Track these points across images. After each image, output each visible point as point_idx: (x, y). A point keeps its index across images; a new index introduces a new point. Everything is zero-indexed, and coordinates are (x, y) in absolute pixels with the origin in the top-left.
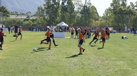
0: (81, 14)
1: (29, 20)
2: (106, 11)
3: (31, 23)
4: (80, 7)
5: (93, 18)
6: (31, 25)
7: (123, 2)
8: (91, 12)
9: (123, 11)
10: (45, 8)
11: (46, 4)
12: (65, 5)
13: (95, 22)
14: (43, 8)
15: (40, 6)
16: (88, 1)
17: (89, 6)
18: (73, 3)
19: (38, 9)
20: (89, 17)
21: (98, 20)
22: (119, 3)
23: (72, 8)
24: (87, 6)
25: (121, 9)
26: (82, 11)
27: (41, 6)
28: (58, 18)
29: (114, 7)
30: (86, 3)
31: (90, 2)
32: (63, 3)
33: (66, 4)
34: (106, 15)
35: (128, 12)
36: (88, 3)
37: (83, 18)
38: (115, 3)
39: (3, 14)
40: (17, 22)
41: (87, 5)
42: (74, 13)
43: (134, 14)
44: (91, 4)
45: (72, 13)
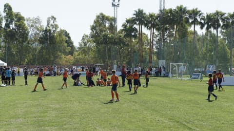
0: (40, 43)
2: (83, 39)
4: (38, 32)
5: (61, 52)
7: (111, 24)
8: (58, 39)
9: (109, 38)
12: (11, 28)
13: (65, 58)
16: (53, 21)
17: (54, 31)
18: (26, 25)
20: (54, 48)
21: (71, 53)
22: (105, 26)
23: (24, 35)
24: (50, 30)
25: (106, 35)
26: (42, 38)
29: (97, 32)
30: (49, 26)
31: (55, 23)
32: (7, 25)
33: (12, 26)
34: (85, 46)
35: (118, 41)
36: (52, 25)
37: (45, 51)
38: (98, 25)
41: (51, 28)
42: (28, 43)
43: (126, 43)
44: (58, 27)
45: (23, 41)
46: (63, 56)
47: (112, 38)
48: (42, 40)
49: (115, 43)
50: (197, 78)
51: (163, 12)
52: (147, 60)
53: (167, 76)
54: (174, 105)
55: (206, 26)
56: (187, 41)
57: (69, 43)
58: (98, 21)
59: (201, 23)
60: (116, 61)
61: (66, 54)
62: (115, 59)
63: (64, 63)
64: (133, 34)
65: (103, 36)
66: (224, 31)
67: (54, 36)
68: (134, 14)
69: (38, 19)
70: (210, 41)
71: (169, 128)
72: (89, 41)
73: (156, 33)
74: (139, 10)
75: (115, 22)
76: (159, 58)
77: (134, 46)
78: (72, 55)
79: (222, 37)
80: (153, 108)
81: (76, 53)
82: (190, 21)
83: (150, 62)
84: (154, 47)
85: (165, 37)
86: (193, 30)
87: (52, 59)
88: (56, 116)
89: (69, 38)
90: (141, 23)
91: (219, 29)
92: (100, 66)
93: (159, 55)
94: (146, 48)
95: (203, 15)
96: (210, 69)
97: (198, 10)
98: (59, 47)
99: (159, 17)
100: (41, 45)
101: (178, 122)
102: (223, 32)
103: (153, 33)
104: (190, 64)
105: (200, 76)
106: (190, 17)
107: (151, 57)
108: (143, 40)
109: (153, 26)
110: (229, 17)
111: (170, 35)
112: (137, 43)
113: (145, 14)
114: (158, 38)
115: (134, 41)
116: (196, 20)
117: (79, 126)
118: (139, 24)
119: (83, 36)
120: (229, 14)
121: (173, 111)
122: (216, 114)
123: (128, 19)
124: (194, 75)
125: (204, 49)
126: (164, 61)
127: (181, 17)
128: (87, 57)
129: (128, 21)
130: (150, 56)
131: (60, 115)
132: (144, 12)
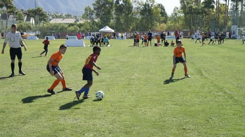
0: (141, 15)
1: (75, 26)
3: (77, 29)
4: (139, 6)
5: (156, 21)
6: (78, 31)
8: (154, 12)
9: (194, 9)
10: (95, 9)
11: (95, 3)
12: (120, 4)
13: (160, 25)
14: (92, 9)
15: (87, 7)
17: (152, 4)
18: (131, 1)
19: (86, 10)
20: (151, 18)
21: (165, 22)
23: (130, 8)
24: (148, 5)
25: (191, 7)
26: (142, 11)
27: (89, 7)
28: (112, 21)
32: (117, 2)
35: (201, 11)
37: (144, 20)
39: (39, 19)
40: (59, 28)
41: (149, 3)
42: (132, 15)
43: (208, 13)
45: (129, 14)
46: (158, 24)
47: (196, 9)
49: (198, 13)
57: (163, 13)
61: (161, 22)
63: (159, 29)
65: (189, 8)
67: (151, 8)
72: (179, 12)
76: (233, 24)
78: (166, 23)
81: (169, 22)
83: (225, 27)
87: (150, 26)
89: (164, 10)
98: (155, 17)
107: (225, 23)
128: (177, 24)
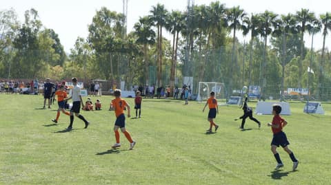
0: (15, 47)
2: (77, 43)
4: (12, 30)
5: (45, 60)
7: (118, 24)
8: (41, 43)
9: (115, 44)
13: (51, 69)
16: (34, 16)
17: (36, 30)
20: (35, 55)
21: (60, 63)
22: (109, 26)
24: (29, 30)
25: (111, 40)
26: (18, 40)
29: (97, 35)
30: (29, 22)
31: (37, 18)
34: (79, 53)
35: (128, 48)
36: (32, 22)
37: (22, 59)
38: (99, 24)
41: (31, 26)
43: (139, 51)
44: (41, 25)
46: (49, 66)
47: (120, 43)
48: (19, 43)
49: (123, 51)
50: (236, 104)
51: (192, 10)
52: (168, 77)
53: (195, 100)
54: (201, 139)
55: (250, 32)
56: (224, 51)
57: (58, 48)
58: (99, 18)
59: (243, 27)
60: (124, 75)
61: (54, 64)
62: (123, 73)
64: (149, 39)
65: (107, 40)
66: (275, 39)
67: (35, 38)
68: (152, 11)
69: (13, 13)
70: (256, 53)
71: (191, 169)
72: (86, 47)
73: (181, 38)
74: (158, 6)
75: (123, 21)
76: (184, 75)
77: (150, 56)
78: (61, 66)
79: (272, 48)
80: (171, 142)
81: (67, 63)
82: (230, 23)
83: (172, 79)
84: (178, 58)
85: (194, 44)
86: (233, 36)
87: (32, 70)
88: (37, 150)
89: (58, 40)
90: (161, 24)
91: (269, 37)
92: (101, 82)
93: (185, 69)
94: (166, 60)
95: (247, 16)
96: (254, 91)
97: (240, 8)
98: (43, 53)
99: (186, 16)
100: (17, 50)
101: (203, 161)
102: (274, 41)
103: (178, 39)
104: (227, 83)
105: (240, 100)
106: (229, 18)
107: (173, 73)
108: (163, 47)
109: (178, 29)
110: (283, 21)
111: (201, 43)
112: (155, 52)
113: (166, 11)
114: (184, 46)
115: (149, 48)
116: (237, 22)
117: (69, 163)
118: (158, 25)
119: (77, 39)
120: (283, 16)
121: (198, 146)
122: (255, 152)
123: (142, 17)
124: (232, 99)
125: (247, 63)
126: (192, 78)
127: (217, 18)
128: (83, 68)
129: (142, 21)
130: (171, 70)
131: (43, 148)
132: (164, 9)
